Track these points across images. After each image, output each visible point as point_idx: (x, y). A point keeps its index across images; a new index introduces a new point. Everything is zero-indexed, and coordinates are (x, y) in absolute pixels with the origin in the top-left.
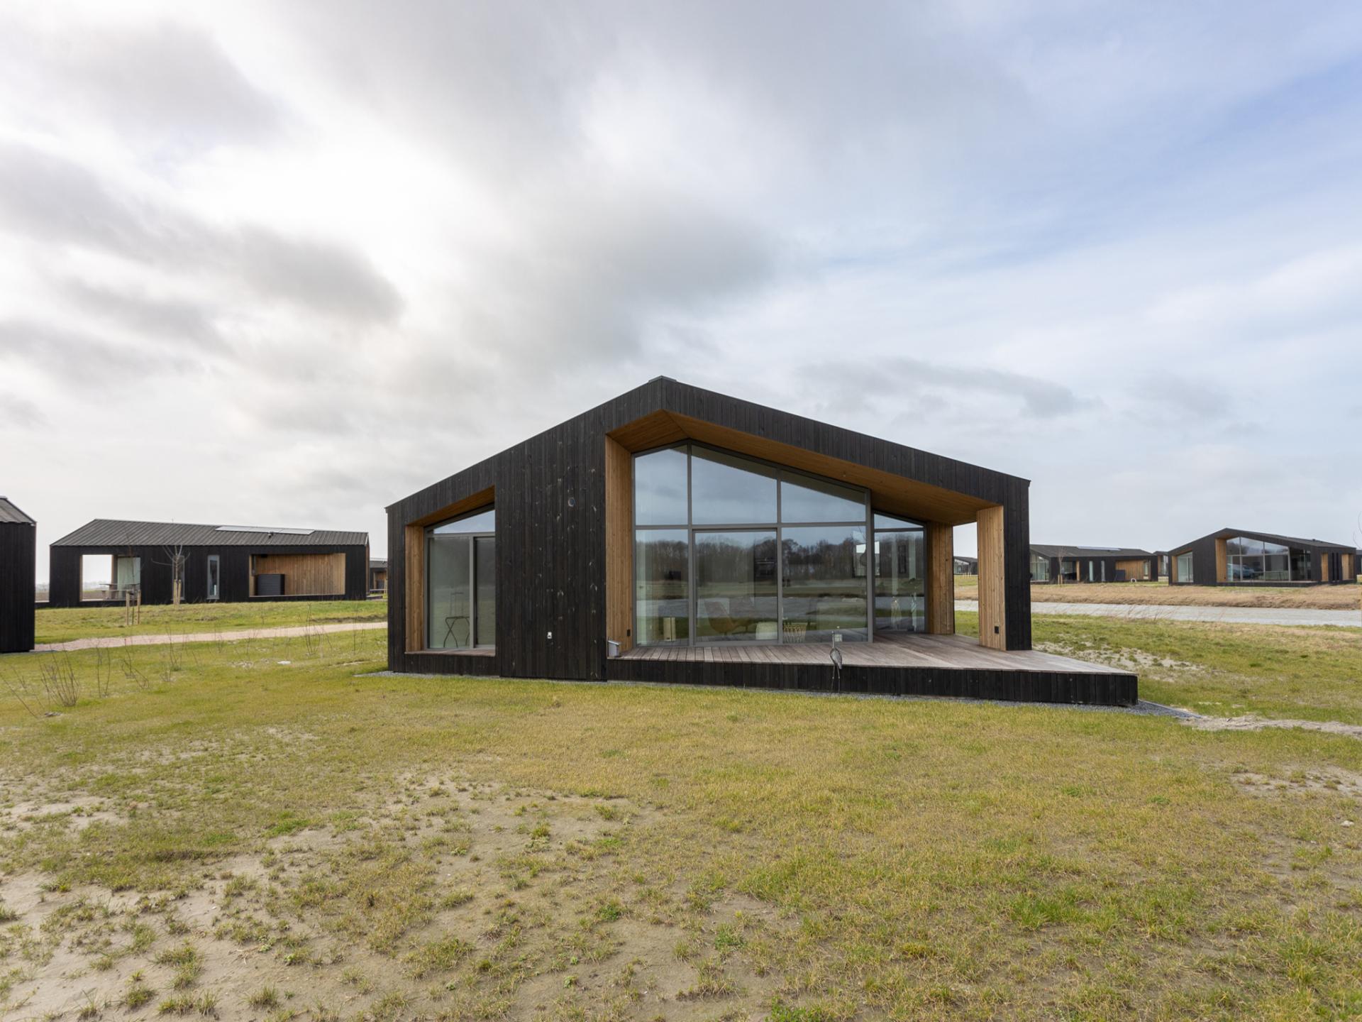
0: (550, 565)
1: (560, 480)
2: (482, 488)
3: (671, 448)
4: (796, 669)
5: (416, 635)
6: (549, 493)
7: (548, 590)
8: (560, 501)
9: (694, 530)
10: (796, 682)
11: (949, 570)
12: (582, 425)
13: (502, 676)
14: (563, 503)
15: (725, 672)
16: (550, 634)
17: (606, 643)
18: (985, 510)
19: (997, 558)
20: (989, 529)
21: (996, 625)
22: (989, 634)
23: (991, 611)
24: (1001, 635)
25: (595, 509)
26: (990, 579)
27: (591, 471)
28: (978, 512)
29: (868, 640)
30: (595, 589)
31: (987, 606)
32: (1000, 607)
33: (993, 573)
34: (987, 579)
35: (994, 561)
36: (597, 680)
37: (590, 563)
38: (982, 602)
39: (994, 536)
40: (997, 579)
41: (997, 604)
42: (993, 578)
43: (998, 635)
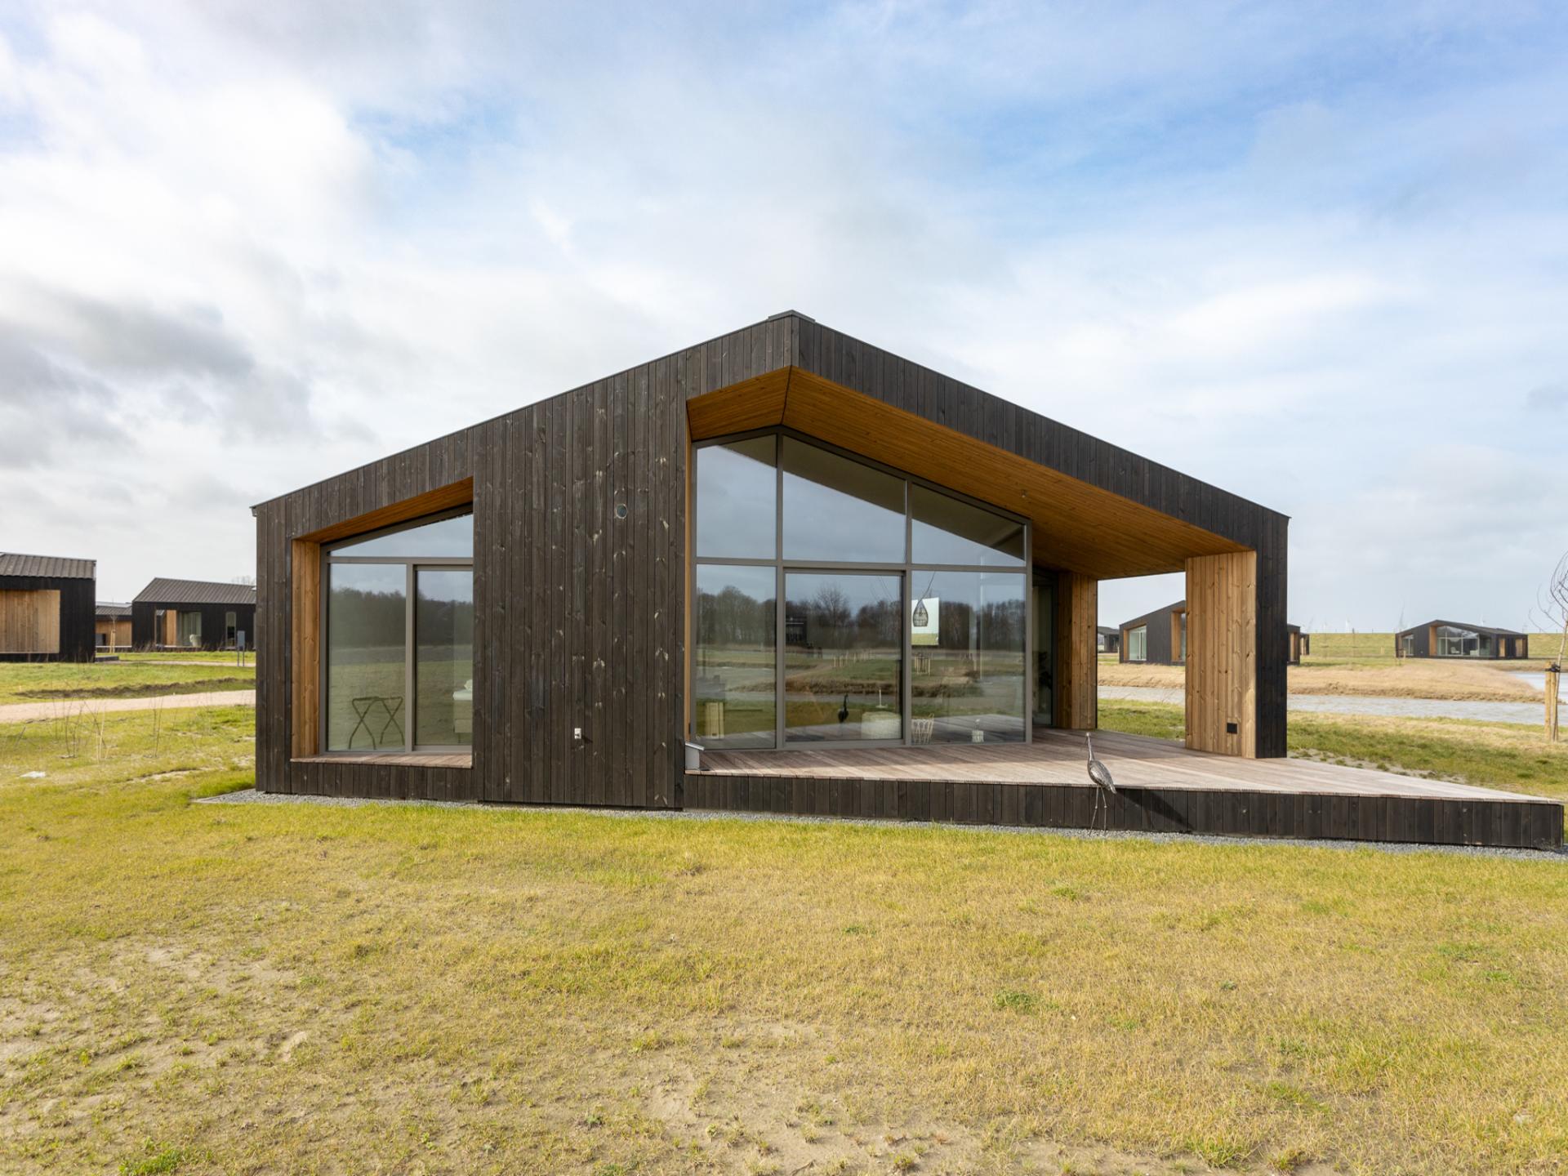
0: (580, 616)
1: (599, 474)
2: (446, 480)
3: (721, 444)
4: (1022, 791)
5: (307, 727)
6: (578, 495)
7: (574, 658)
8: (599, 509)
9: (786, 568)
10: (1023, 812)
11: (1091, 641)
12: (644, 382)
13: (485, 801)
14: (605, 513)
15: (900, 797)
16: (577, 731)
17: (683, 748)
18: (1208, 557)
19: (1234, 626)
20: (1216, 584)
21: (1229, 721)
22: (1210, 733)
23: (1216, 701)
24: (1244, 736)
25: (666, 526)
26: (1216, 656)
27: (659, 461)
28: (1190, 560)
29: (1024, 740)
30: (664, 658)
31: (1209, 693)
32: (1241, 696)
33: (1224, 648)
34: (1209, 655)
35: (1228, 630)
36: (667, 808)
37: (656, 615)
38: (1197, 688)
39: (1230, 595)
40: (1235, 656)
41: (1233, 691)
42: (1224, 654)
43: (1235, 736)
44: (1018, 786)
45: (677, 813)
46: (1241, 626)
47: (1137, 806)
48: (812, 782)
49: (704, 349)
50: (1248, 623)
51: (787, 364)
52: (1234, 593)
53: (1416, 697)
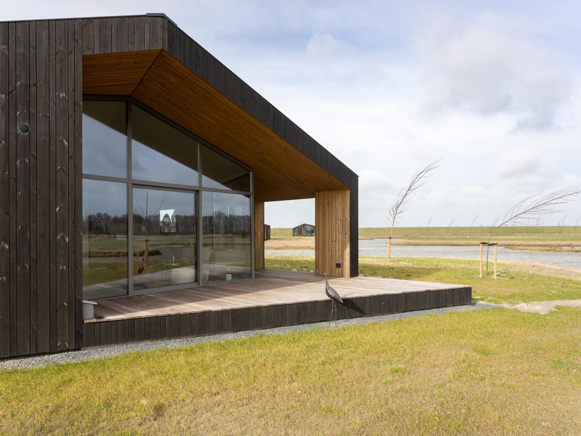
1: (3, 96)
9: (133, 184)
14: (7, 128)
17: (81, 304)
18: (326, 192)
19: (339, 222)
20: (330, 204)
21: (337, 262)
22: (327, 268)
23: (331, 254)
24: (344, 268)
25: (66, 144)
26: (330, 235)
27: (59, 95)
28: (317, 193)
29: (251, 277)
30: (65, 241)
31: (327, 251)
32: (343, 251)
33: (334, 231)
34: (327, 234)
35: (336, 223)
36: (68, 350)
37: (57, 209)
38: (321, 248)
39: (337, 208)
40: (340, 234)
41: (339, 250)
42: (335, 234)
43: (340, 269)
44: (293, 304)
45: (77, 352)
46: (343, 222)
47: (344, 307)
48: (179, 317)
49: (96, 21)
50: (346, 220)
51: (160, 47)
52: (340, 208)
53: (311, 249)
